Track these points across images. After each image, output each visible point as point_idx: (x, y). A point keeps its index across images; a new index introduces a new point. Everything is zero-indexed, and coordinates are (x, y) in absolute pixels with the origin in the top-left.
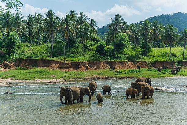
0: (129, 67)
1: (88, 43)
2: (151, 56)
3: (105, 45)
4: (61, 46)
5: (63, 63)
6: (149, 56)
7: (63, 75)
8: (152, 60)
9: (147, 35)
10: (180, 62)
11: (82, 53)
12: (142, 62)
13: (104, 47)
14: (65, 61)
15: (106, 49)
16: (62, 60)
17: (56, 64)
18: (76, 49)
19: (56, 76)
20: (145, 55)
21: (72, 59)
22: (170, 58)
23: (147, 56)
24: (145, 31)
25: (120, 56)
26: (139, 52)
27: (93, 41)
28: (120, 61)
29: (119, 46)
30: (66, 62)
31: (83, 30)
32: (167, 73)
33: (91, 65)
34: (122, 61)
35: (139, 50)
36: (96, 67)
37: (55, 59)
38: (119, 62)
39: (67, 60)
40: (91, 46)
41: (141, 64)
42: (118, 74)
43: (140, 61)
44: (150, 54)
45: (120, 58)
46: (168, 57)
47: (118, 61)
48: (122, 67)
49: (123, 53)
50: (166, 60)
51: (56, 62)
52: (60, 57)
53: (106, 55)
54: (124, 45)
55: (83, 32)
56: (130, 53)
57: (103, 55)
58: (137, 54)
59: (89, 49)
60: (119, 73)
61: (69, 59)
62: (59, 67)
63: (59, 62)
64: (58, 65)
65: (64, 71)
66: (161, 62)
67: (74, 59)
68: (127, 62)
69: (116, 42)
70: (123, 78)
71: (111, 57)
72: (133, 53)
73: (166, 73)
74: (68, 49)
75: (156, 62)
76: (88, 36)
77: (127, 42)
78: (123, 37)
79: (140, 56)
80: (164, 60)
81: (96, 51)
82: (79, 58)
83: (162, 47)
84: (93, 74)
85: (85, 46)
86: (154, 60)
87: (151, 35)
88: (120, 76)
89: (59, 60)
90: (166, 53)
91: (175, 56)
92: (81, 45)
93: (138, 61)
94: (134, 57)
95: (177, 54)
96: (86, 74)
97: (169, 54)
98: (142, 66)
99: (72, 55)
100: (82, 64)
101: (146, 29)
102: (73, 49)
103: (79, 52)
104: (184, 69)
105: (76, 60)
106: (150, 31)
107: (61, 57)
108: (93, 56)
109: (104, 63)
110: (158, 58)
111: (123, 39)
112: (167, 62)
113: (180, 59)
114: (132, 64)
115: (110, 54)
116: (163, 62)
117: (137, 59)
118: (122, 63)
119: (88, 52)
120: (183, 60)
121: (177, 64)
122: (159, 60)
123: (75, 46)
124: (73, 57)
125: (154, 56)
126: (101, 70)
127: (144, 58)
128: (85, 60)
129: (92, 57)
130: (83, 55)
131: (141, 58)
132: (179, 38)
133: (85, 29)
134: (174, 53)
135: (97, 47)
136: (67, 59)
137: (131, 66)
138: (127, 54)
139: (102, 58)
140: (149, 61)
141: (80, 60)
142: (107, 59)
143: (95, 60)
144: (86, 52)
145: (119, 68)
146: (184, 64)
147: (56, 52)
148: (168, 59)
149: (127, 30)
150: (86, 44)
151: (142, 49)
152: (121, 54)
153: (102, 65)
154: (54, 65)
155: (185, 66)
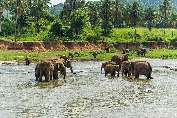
0: (90, 48)
1: (42, 21)
2: (114, 36)
3: (62, 23)
4: (10, 24)
5: (14, 44)
6: (110, 37)
7: (16, 57)
8: (114, 41)
9: (109, 13)
10: (145, 44)
11: (35, 33)
12: (103, 44)
13: (61, 26)
14: (16, 42)
15: (63, 28)
16: (12, 40)
17: (5, 45)
18: (28, 29)
19: (7, 58)
20: (106, 36)
21: (24, 39)
22: (135, 39)
23: (108, 37)
24: (107, 9)
25: (79, 37)
26: (100, 32)
27: (47, 19)
28: (79, 41)
29: (78, 25)
30: (18, 42)
31: (37, 5)
32: (133, 55)
33: (46, 46)
34: (82, 42)
35: (99, 30)
36: (52, 49)
37: (5, 39)
38: (79, 43)
39: (19, 41)
40: (44, 25)
41: (103, 46)
42: (79, 56)
43: (102, 43)
44: (111, 35)
45: (79, 39)
46: (132, 38)
47: (77, 42)
48: (82, 49)
49: (81, 33)
50: (130, 41)
51: (5, 43)
52: (9, 37)
53: (63, 35)
54: (83, 24)
55: (36, 9)
56: (89, 34)
57: (59, 35)
58: (97, 34)
59: (43, 29)
60: (80, 54)
61: (20, 39)
62: (9, 48)
63: (9, 43)
64: (7, 46)
65: (16, 52)
66: (124, 43)
67: (26, 39)
68: (87, 43)
69: (74, 21)
70: (85, 60)
71: (69, 38)
72: (93, 34)
73: (131, 55)
74: (19, 28)
75: (119, 43)
76: (41, 13)
77: (87, 20)
78: (82, 14)
79: (101, 37)
80: (128, 41)
81: (51, 30)
82: (32, 38)
83: (124, 27)
84: (50, 56)
85: (38, 24)
86: (117, 42)
87: (112, 14)
88: (81, 57)
89: (9, 40)
90: (130, 34)
91: (139, 37)
92: (33, 24)
93: (99, 43)
94: (94, 38)
95: (142, 35)
96: (42, 55)
97: (133, 35)
98: (104, 47)
99: (24, 35)
100: (36, 45)
101: (107, 6)
102: (25, 28)
103: (32, 32)
104: (150, 52)
105: (29, 40)
106: (113, 8)
107: (11, 36)
108: (49, 36)
109: (61, 44)
110: (121, 39)
111: (83, 17)
112: (131, 44)
113: (146, 41)
114: (93, 46)
115: (68, 34)
116: (127, 44)
117: (98, 40)
118: (81, 44)
119: (41, 32)
120: (148, 42)
121: (141, 45)
122: (122, 42)
123: (27, 25)
124: (25, 37)
125: (116, 37)
126: (58, 51)
127: (106, 38)
128: (39, 40)
129: (47, 37)
130: (36, 35)
131: (102, 39)
132: (144, 17)
133: (39, 5)
134: (138, 34)
135: (53, 26)
136: (18, 39)
137: (92, 48)
138: (86, 34)
139: (58, 39)
140: (111, 42)
141: (33, 40)
142: (65, 39)
143: (51, 40)
144: (39, 31)
145: (78, 50)
146: (149, 45)
147: (5, 32)
148: (133, 40)
149: (86, 7)
150: (39, 23)
151: (102, 29)
152: (79, 34)
153: (60, 46)
154: (3, 45)
155: (151, 48)
